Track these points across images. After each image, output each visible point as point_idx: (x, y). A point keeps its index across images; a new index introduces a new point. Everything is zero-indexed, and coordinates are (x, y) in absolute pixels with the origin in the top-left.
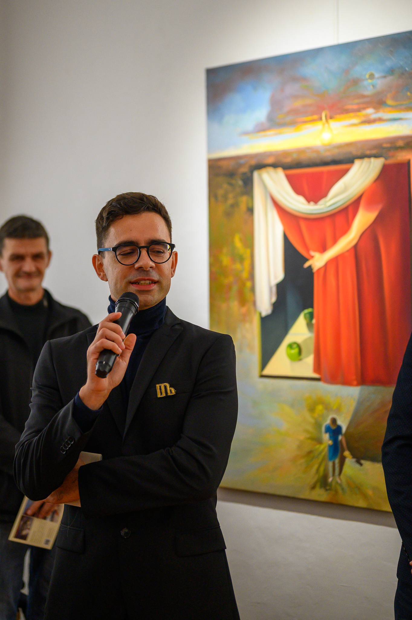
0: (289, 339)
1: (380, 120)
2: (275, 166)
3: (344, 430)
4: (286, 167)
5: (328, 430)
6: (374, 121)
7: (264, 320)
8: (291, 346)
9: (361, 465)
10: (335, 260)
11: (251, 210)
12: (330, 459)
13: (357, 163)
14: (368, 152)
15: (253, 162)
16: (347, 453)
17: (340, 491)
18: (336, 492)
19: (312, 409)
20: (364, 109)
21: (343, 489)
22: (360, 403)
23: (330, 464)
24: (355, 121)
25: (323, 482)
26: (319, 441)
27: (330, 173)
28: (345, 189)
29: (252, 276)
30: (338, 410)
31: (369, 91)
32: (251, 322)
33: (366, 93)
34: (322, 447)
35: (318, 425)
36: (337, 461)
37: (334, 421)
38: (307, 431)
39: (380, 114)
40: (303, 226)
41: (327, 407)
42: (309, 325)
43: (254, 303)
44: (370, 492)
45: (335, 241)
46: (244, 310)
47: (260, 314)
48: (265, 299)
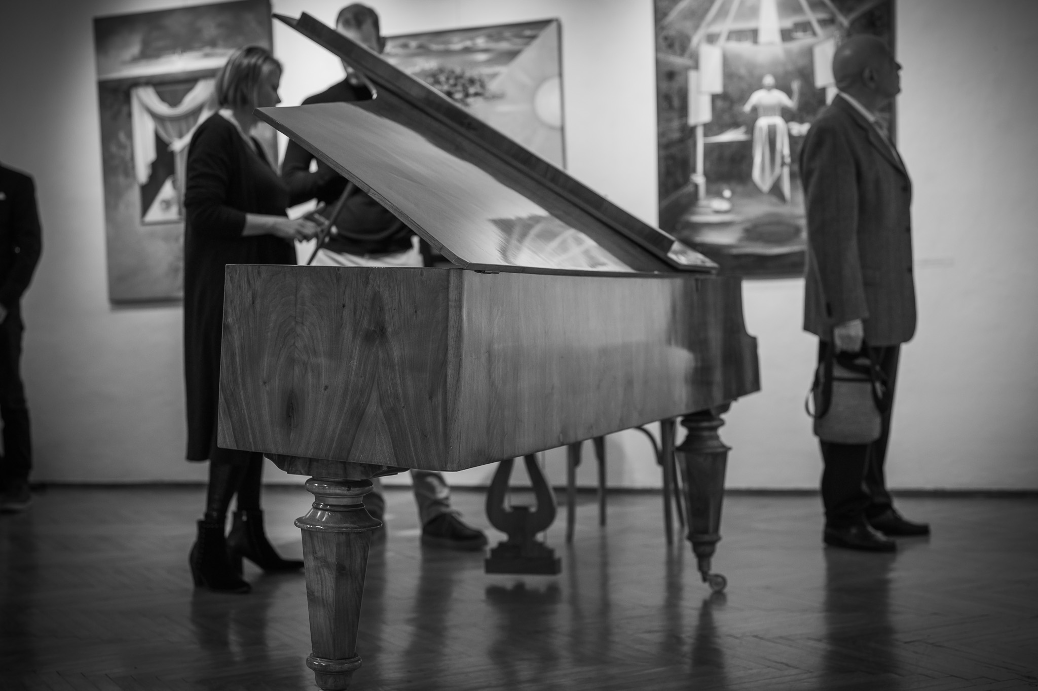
0: (160, 196)
2: (148, 84)
4: (155, 85)
7: (143, 188)
8: (162, 200)
11: (131, 114)
13: (201, 82)
14: (208, 75)
15: (131, 82)
20: (205, 47)
24: (200, 55)
27: (183, 87)
28: (193, 99)
29: (133, 158)
32: (134, 188)
33: (205, 37)
40: (167, 123)
42: (173, 187)
43: (135, 177)
47: (140, 184)
48: (142, 173)
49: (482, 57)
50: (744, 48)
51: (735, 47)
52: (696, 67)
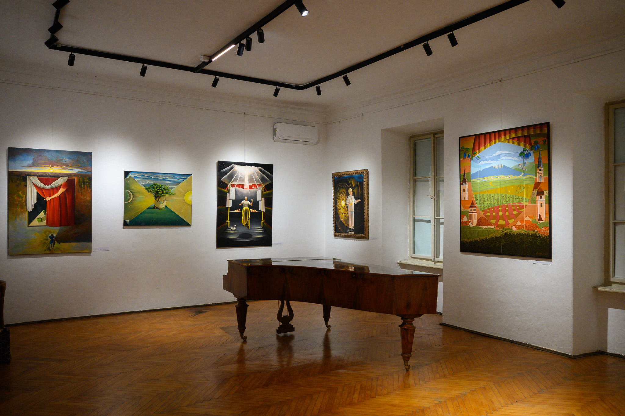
0: (38, 217)
1: (67, 169)
2: (35, 176)
3: (55, 237)
4: (38, 176)
5: (50, 237)
6: (66, 169)
7: (29, 213)
8: (39, 219)
9: (60, 244)
10: (53, 199)
11: (26, 186)
12: (50, 244)
13: (60, 178)
14: (64, 176)
15: (27, 174)
16: (56, 242)
17: (53, 250)
18: (52, 251)
19: (45, 233)
20: (63, 166)
21: (54, 250)
22: (60, 230)
23: (51, 245)
24: (60, 168)
25: (49, 249)
26: (47, 240)
27: (52, 179)
28: (57, 183)
29: (26, 202)
30: (53, 232)
31: (65, 162)
32: (25, 213)
33: (64, 163)
34: (48, 241)
35: (47, 236)
36: (53, 244)
37: (52, 235)
38: (44, 238)
39: (67, 168)
40: (43, 190)
41: (50, 232)
42: (45, 214)
43: (26, 208)
44: (62, 249)
45: (53, 195)
46: (22, 210)
47: (28, 211)
48: (30, 208)
49: (169, 182)
50: (240, 189)
51: (238, 188)
52: (229, 193)
